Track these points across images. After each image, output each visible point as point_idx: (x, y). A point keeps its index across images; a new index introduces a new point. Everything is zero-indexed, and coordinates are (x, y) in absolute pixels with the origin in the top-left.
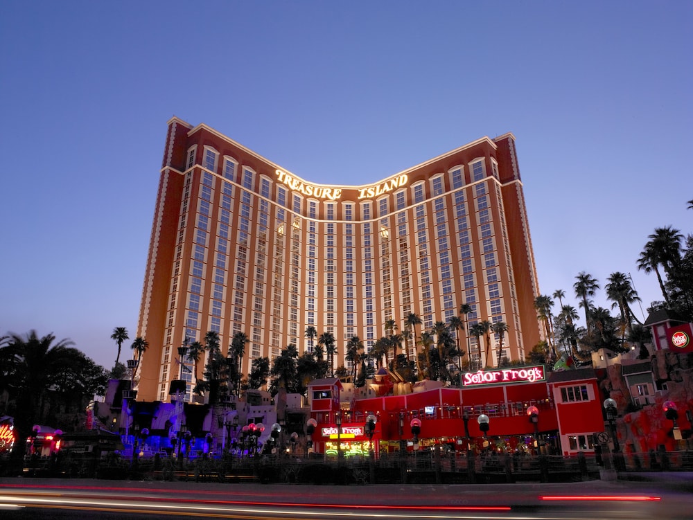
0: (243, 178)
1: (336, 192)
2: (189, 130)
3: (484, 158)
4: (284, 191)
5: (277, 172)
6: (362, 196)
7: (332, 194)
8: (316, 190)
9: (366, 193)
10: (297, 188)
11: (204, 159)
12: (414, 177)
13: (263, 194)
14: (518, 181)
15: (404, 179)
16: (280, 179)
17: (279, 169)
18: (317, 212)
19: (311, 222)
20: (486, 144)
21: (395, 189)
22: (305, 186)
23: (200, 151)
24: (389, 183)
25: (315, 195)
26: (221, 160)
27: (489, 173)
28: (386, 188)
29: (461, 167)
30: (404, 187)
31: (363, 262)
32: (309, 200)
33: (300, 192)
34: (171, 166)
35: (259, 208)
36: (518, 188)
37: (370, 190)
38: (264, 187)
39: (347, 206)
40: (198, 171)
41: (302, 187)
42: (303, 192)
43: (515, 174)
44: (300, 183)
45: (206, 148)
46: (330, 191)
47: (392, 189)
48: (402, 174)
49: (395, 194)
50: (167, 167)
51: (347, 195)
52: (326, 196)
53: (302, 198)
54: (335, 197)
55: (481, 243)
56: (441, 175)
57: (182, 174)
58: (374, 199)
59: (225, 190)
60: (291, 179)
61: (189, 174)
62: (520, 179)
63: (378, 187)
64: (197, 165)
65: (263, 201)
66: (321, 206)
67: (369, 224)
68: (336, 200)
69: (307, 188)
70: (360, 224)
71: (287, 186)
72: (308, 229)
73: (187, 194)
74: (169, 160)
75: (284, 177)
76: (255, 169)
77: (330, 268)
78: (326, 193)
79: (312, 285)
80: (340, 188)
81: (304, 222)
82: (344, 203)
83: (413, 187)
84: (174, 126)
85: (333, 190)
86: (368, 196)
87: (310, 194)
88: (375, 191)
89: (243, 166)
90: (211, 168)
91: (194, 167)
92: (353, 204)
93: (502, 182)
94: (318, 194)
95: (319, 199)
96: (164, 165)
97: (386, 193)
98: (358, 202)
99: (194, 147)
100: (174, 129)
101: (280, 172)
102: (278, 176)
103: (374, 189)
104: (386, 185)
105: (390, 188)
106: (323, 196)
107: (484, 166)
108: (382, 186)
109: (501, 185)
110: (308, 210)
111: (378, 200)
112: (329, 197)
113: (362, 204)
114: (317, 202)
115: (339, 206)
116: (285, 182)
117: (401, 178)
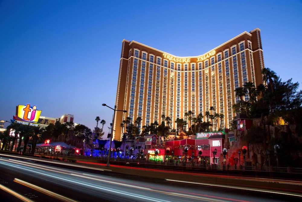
0: (150, 59)
1: (188, 60)
2: (130, 43)
3: (244, 41)
4: (167, 61)
5: (164, 54)
6: (198, 60)
7: (186, 60)
8: (180, 59)
9: (200, 59)
10: (172, 60)
11: (134, 53)
12: (218, 51)
13: (158, 64)
14: (260, 49)
15: (214, 52)
16: (165, 57)
17: (165, 53)
18: (181, 68)
19: (178, 72)
20: (246, 35)
21: (211, 57)
22: (176, 59)
23: (133, 50)
24: (208, 54)
25: (180, 61)
26: (141, 53)
27: (247, 47)
28: (208, 57)
29: (235, 46)
30: (214, 55)
31: (199, 87)
32: (177, 64)
33: (174, 61)
34: (123, 58)
35: (157, 69)
36: (260, 53)
37: (202, 58)
38: (158, 61)
39: (193, 65)
40: (132, 58)
41: (174, 59)
42: (175, 61)
43: (259, 46)
44: (174, 57)
45: (135, 49)
46: (186, 59)
47: (209, 57)
48: (213, 50)
49: (211, 58)
50: (122, 58)
51: (193, 60)
52: (184, 62)
53: (174, 63)
54: (188, 61)
55: (242, 77)
56: (228, 50)
57: (128, 60)
58: (203, 61)
59: (143, 64)
60: (169, 56)
61: (130, 59)
62: (261, 48)
63: (205, 56)
64: (132, 56)
65: (158, 66)
66: (182, 66)
67: (201, 71)
68: (188, 63)
69: (177, 59)
70: (197, 72)
71: (168, 59)
72: (177, 75)
73: (129, 67)
74: (123, 55)
75: (166, 56)
76: (154, 55)
77: (186, 90)
78: (184, 61)
79: (179, 96)
80: (189, 58)
81: (176, 73)
82: (191, 64)
83: (217, 55)
84: (124, 42)
85: (187, 59)
86: (201, 60)
87: (178, 62)
88: (203, 58)
89: (150, 54)
90: (137, 57)
91: (131, 57)
92: (195, 64)
93: (253, 50)
94: (181, 61)
95: (181, 63)
96: (121, 57)
97: (207, 58)
98: (197, 63)
99: (131, 50)
100: (124, 44)
101: (165, 54)
102: (164, 56)
103: (203, 57)
104: (207, 55)
105: (209, 56)
106: (183, 62)
107: (244, 44)
108: (206, 55)
109: (253, 52)
110: (177, 68)
111: (205, 62)
112: (186, 62)
113: (198, 63)
114: (181, 64)
115: (190, 65)
116: (167, 58)
117: (213, 52)
